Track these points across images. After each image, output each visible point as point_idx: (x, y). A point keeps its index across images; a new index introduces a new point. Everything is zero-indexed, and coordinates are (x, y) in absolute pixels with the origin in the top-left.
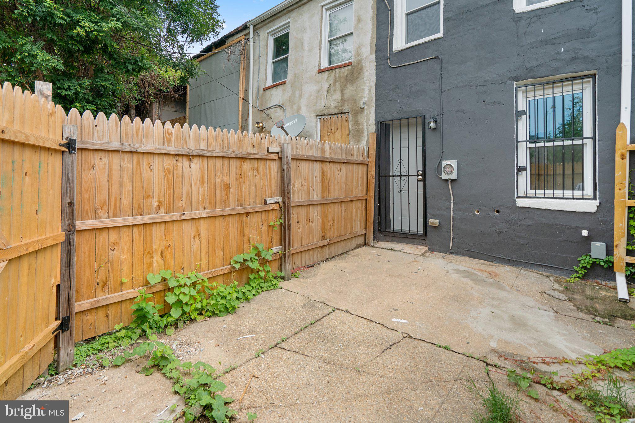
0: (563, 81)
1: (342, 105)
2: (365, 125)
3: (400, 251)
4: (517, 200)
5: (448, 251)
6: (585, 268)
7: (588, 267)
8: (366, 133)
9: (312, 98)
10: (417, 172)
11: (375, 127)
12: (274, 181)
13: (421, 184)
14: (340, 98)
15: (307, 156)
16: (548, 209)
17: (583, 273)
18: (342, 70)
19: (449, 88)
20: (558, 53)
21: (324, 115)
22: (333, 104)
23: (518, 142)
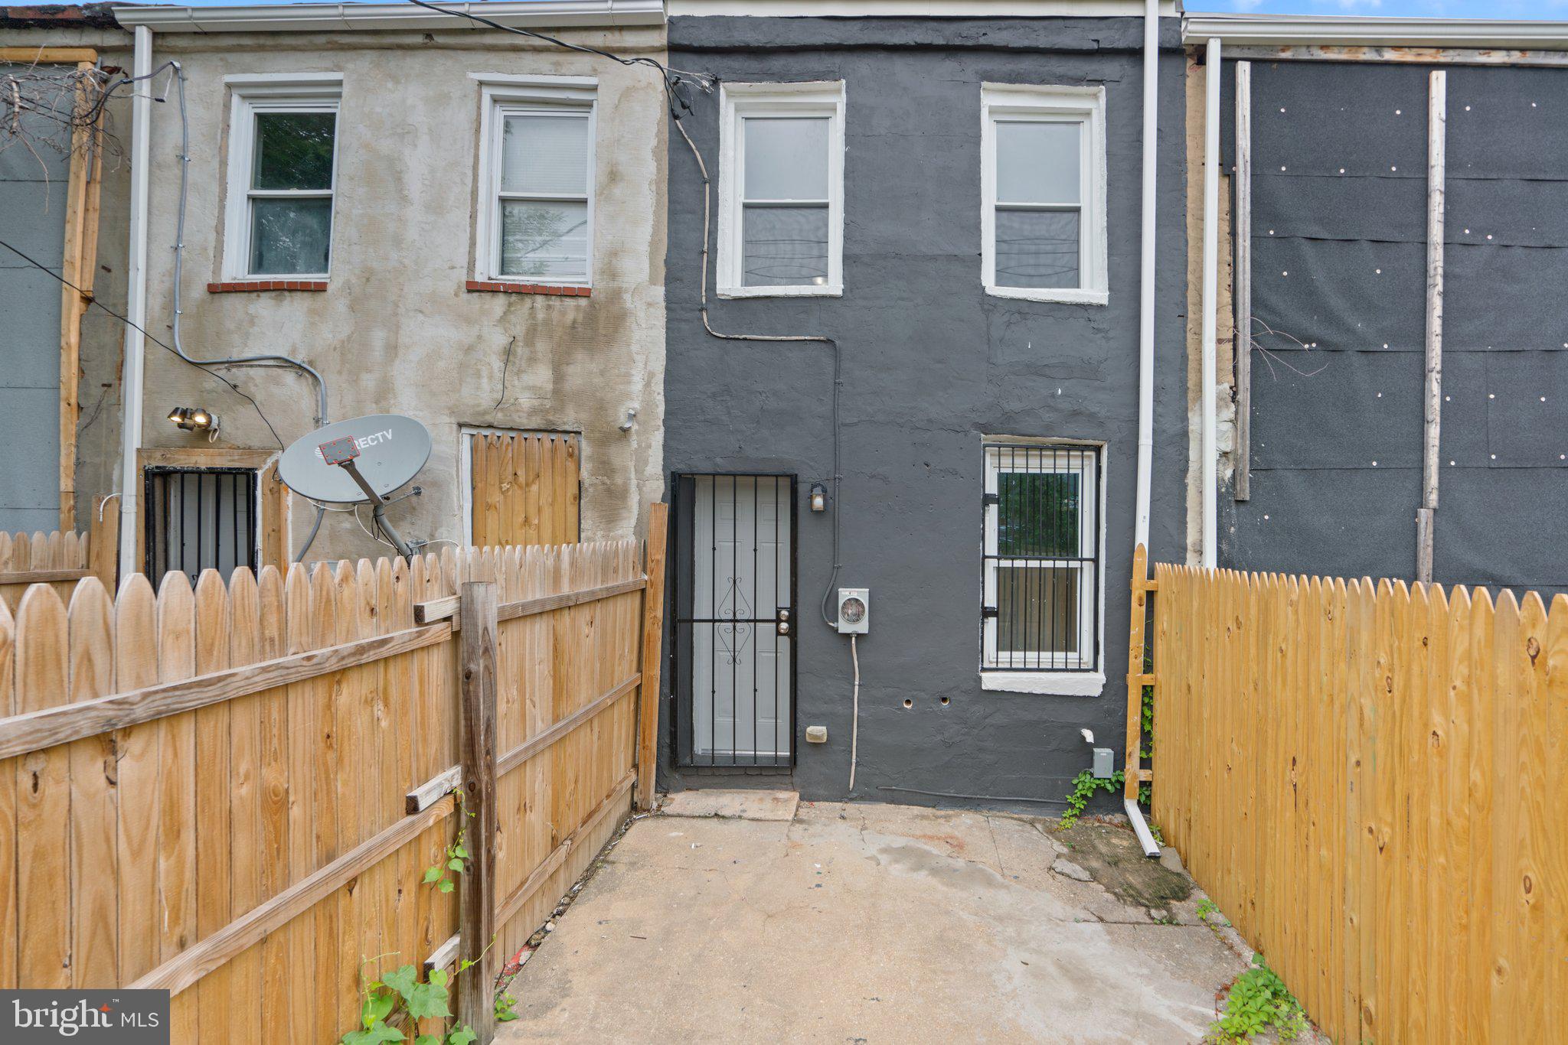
0: (1055, 448)
1: (560, 408)
2: (633, 476)
3: (740, 817)
4: (984, 675)
5: (844, 796)
6: (1084, 797)
7: (1090, 795)
8: (634, 499)
9: (441, 364)
10: (778, 613)
11: (662, 487)
12: (434, 719)
13: (785, 643)
14: (550, 386)
15: (524, 606)
16: (1034, 692)
17: (1082, 807)
18: (555, 302)
19: (856, 420)
20: (1053, 396)
21: (490, 426)
22: (526, 401)
23: (985, 557)
